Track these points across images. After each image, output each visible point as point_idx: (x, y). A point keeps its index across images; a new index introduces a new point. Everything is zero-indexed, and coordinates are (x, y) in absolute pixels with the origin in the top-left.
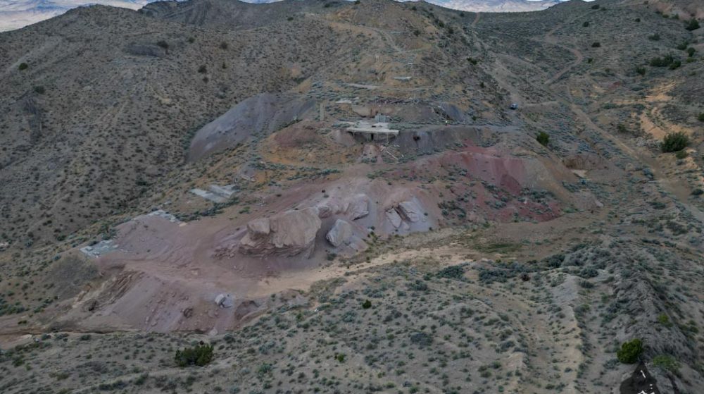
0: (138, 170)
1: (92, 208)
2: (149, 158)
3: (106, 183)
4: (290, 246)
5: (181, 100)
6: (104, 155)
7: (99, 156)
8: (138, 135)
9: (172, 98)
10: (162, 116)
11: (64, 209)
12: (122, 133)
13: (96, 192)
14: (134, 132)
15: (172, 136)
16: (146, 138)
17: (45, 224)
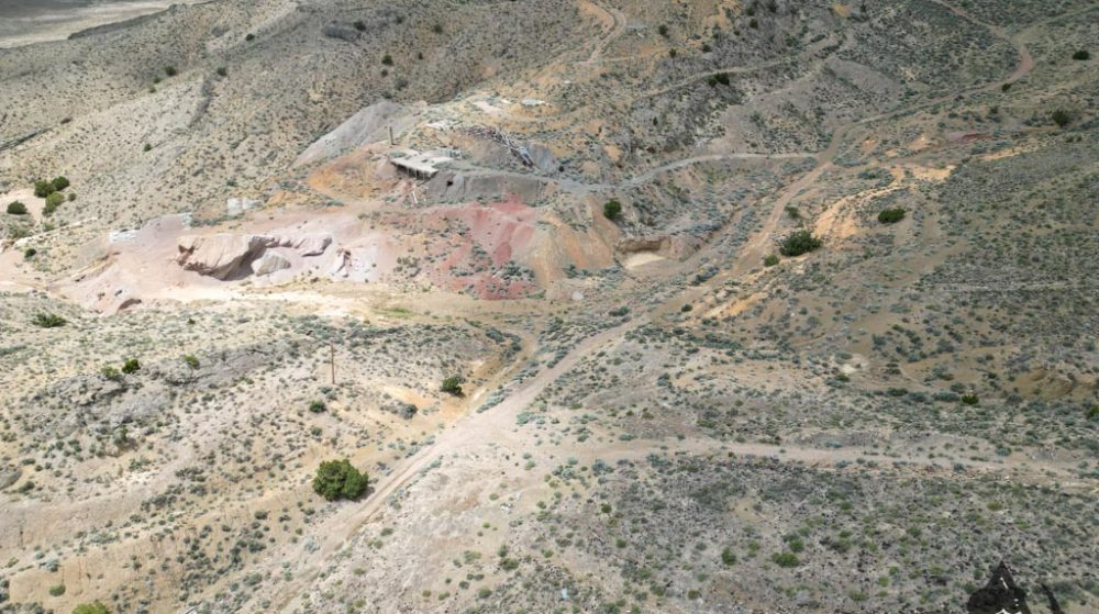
0: (239, 169)
1: (174, 200)
2: (256, 159)
3: (200, 177)
4: (202, 264)
5: (335, 96)
6: (216, 150)
7: (211, 150)
8: (262, 133)
9: (325, 94)
10: (299, 114)
11: (151, 196)
12: (248, 129)
13: (185, 186)
14: (259, 129)
15: (295, 138)
16: (267, 137)
17: (130, 207)
